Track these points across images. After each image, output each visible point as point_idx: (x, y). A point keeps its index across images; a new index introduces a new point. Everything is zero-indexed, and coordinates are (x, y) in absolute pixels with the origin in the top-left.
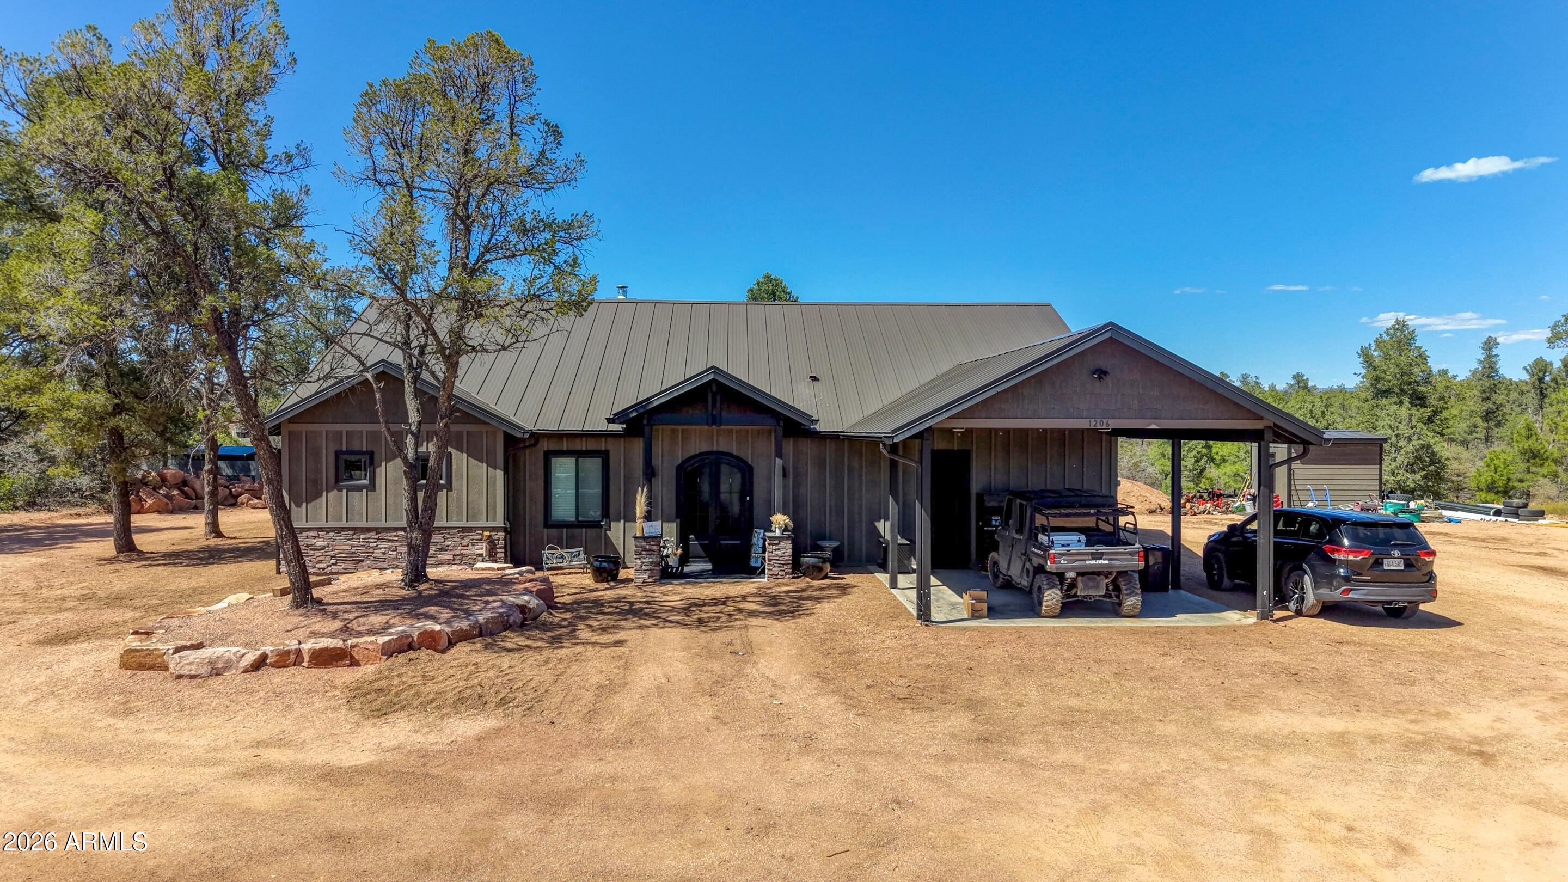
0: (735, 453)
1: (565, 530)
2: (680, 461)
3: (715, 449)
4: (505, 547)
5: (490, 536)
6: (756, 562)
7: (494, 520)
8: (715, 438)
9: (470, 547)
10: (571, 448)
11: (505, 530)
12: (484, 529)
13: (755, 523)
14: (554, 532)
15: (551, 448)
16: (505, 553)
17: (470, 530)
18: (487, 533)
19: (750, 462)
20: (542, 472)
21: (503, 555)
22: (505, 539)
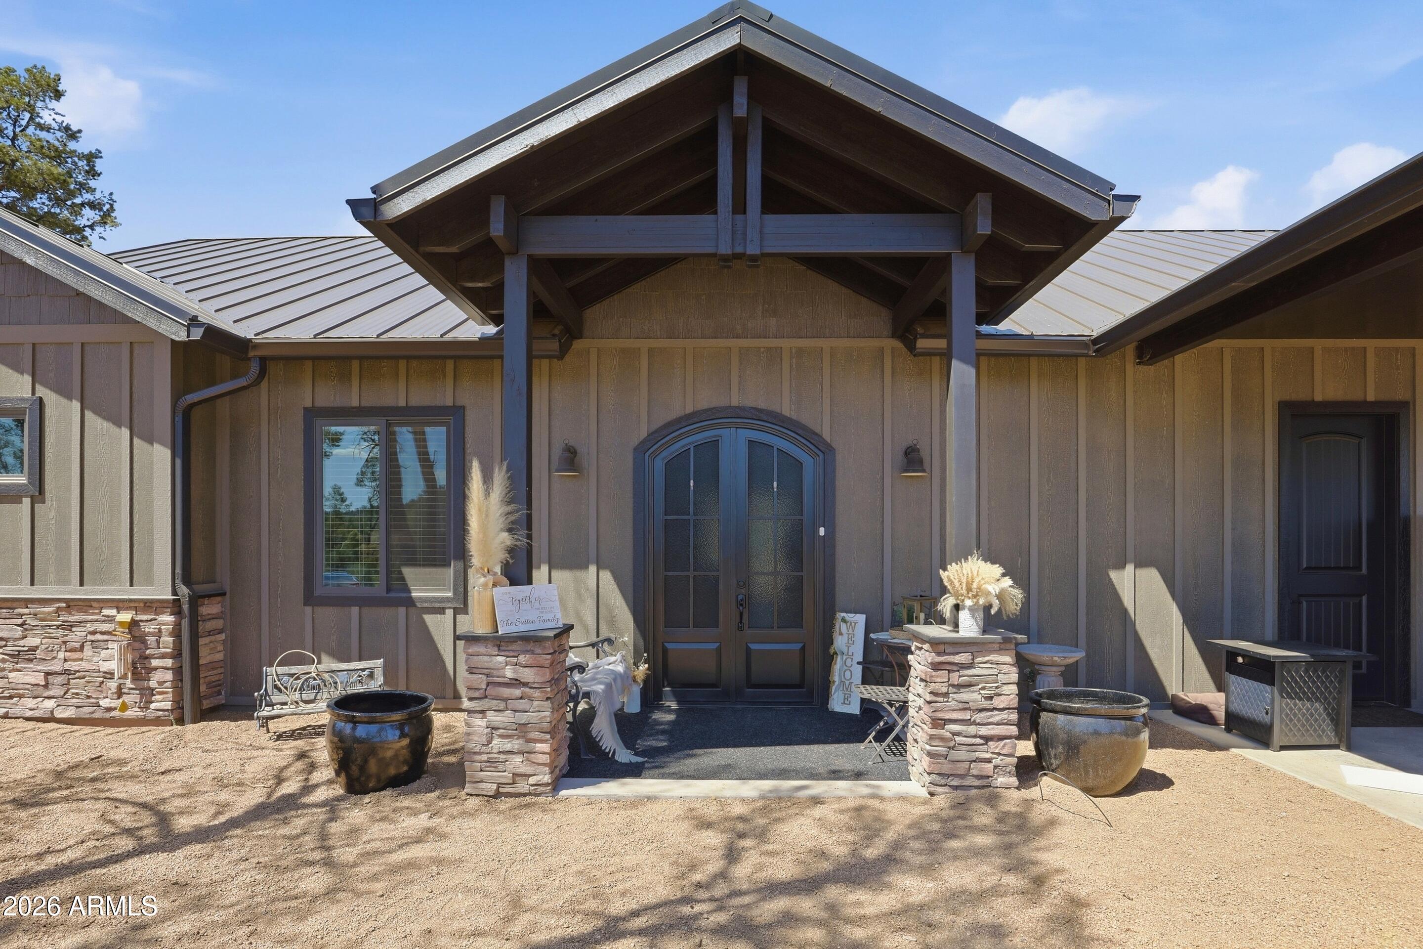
0: (786, 412)
1: (355, 610)
2: (644, 434)
3: (735, 402)
4: (177, 654)
5: (134, 624)
6: (846, 701)
7: (149, 581)
8: (735, 373)
9: (88, 651)
10: (370, 401)
11: (175, 607)
12: (120, 605)
13: (841, 597)
14: (327, 614)
15: (321, 402)
16: (178, 671)
17: (86, 605)
18: (126, 617)
19: (826, 436)
20: (298, 463)
21: (169, 676)
22: (176, 633)
